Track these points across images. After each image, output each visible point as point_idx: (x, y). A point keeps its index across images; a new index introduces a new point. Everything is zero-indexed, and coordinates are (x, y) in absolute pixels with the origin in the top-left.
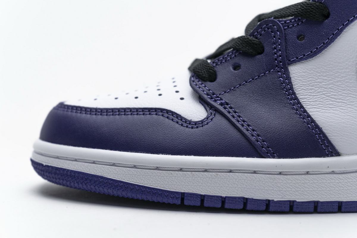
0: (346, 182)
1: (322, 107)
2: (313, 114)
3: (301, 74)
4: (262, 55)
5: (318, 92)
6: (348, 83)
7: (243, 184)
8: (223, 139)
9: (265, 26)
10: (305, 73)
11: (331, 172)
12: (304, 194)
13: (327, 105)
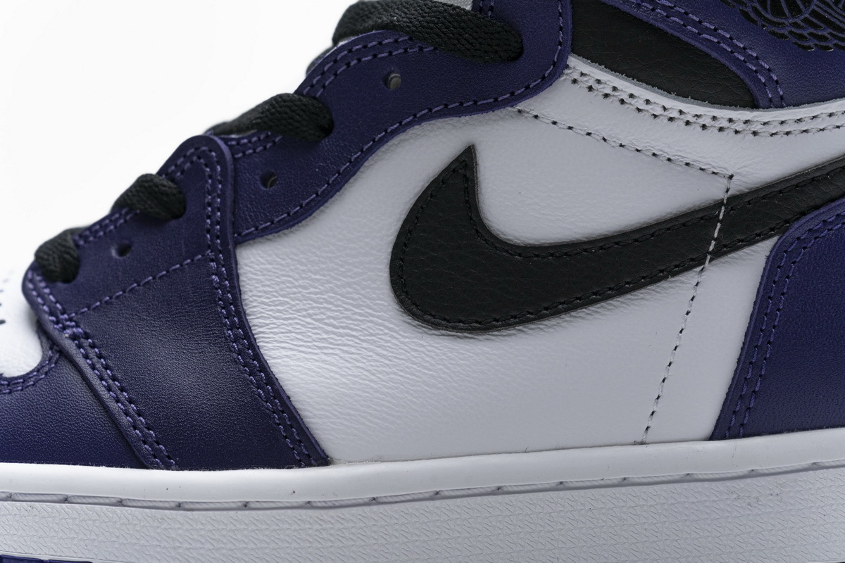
0: (339, 530)
1: (301, 346)
2: (275, 363)
3: (262, 266)
4: (181, 219)
5: (298, 311)
6: (368, 290)
7: (91, 531)
8: (60, 422)
9: (192, 150)
10: (271, 264)
11: (301, 504)
12: (235, 556)
13: (314, 341)
